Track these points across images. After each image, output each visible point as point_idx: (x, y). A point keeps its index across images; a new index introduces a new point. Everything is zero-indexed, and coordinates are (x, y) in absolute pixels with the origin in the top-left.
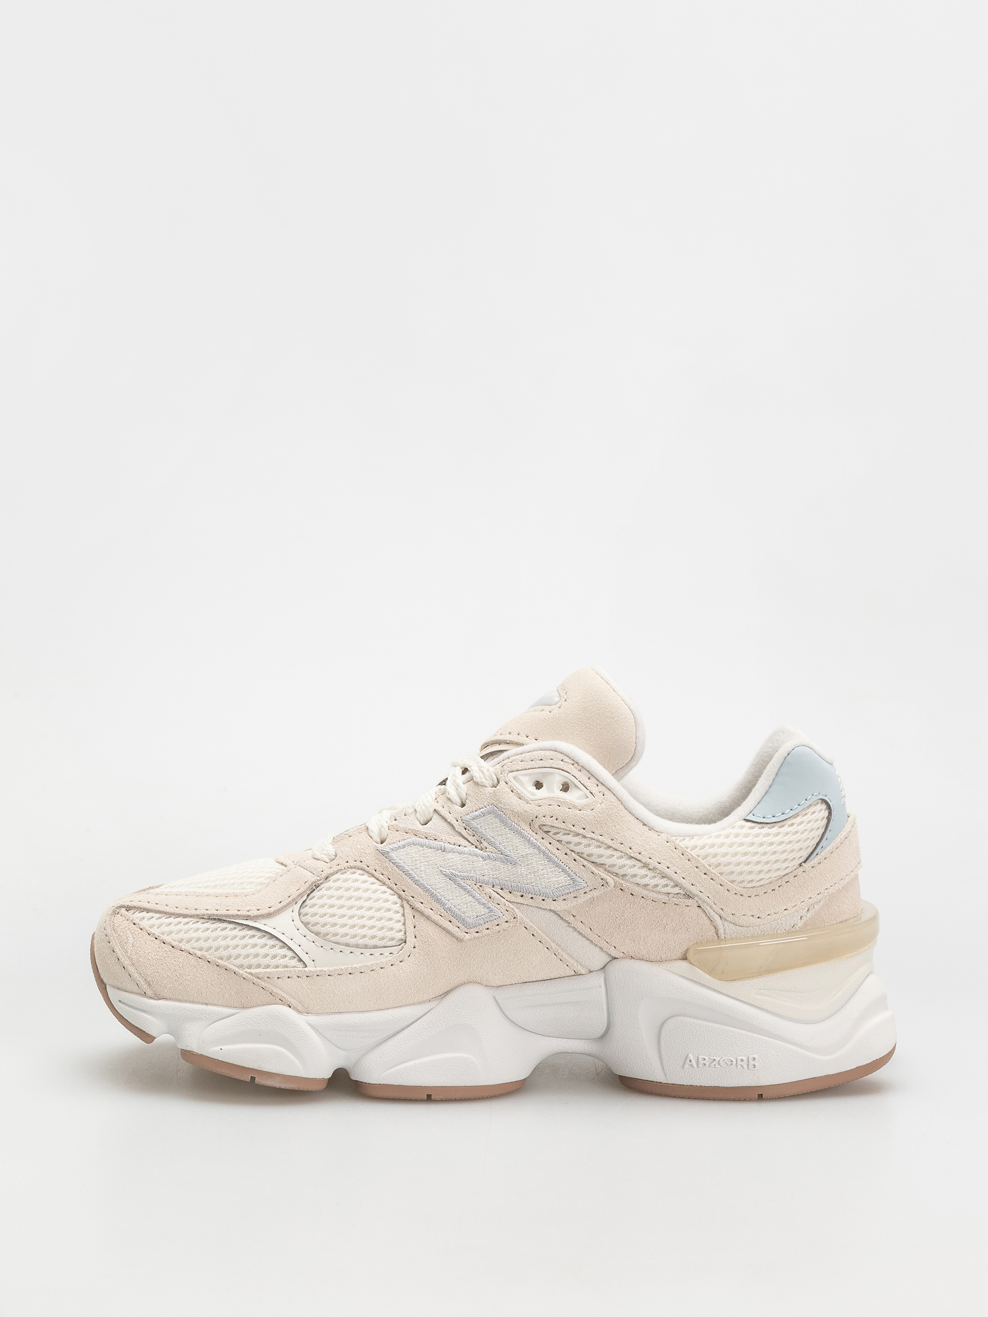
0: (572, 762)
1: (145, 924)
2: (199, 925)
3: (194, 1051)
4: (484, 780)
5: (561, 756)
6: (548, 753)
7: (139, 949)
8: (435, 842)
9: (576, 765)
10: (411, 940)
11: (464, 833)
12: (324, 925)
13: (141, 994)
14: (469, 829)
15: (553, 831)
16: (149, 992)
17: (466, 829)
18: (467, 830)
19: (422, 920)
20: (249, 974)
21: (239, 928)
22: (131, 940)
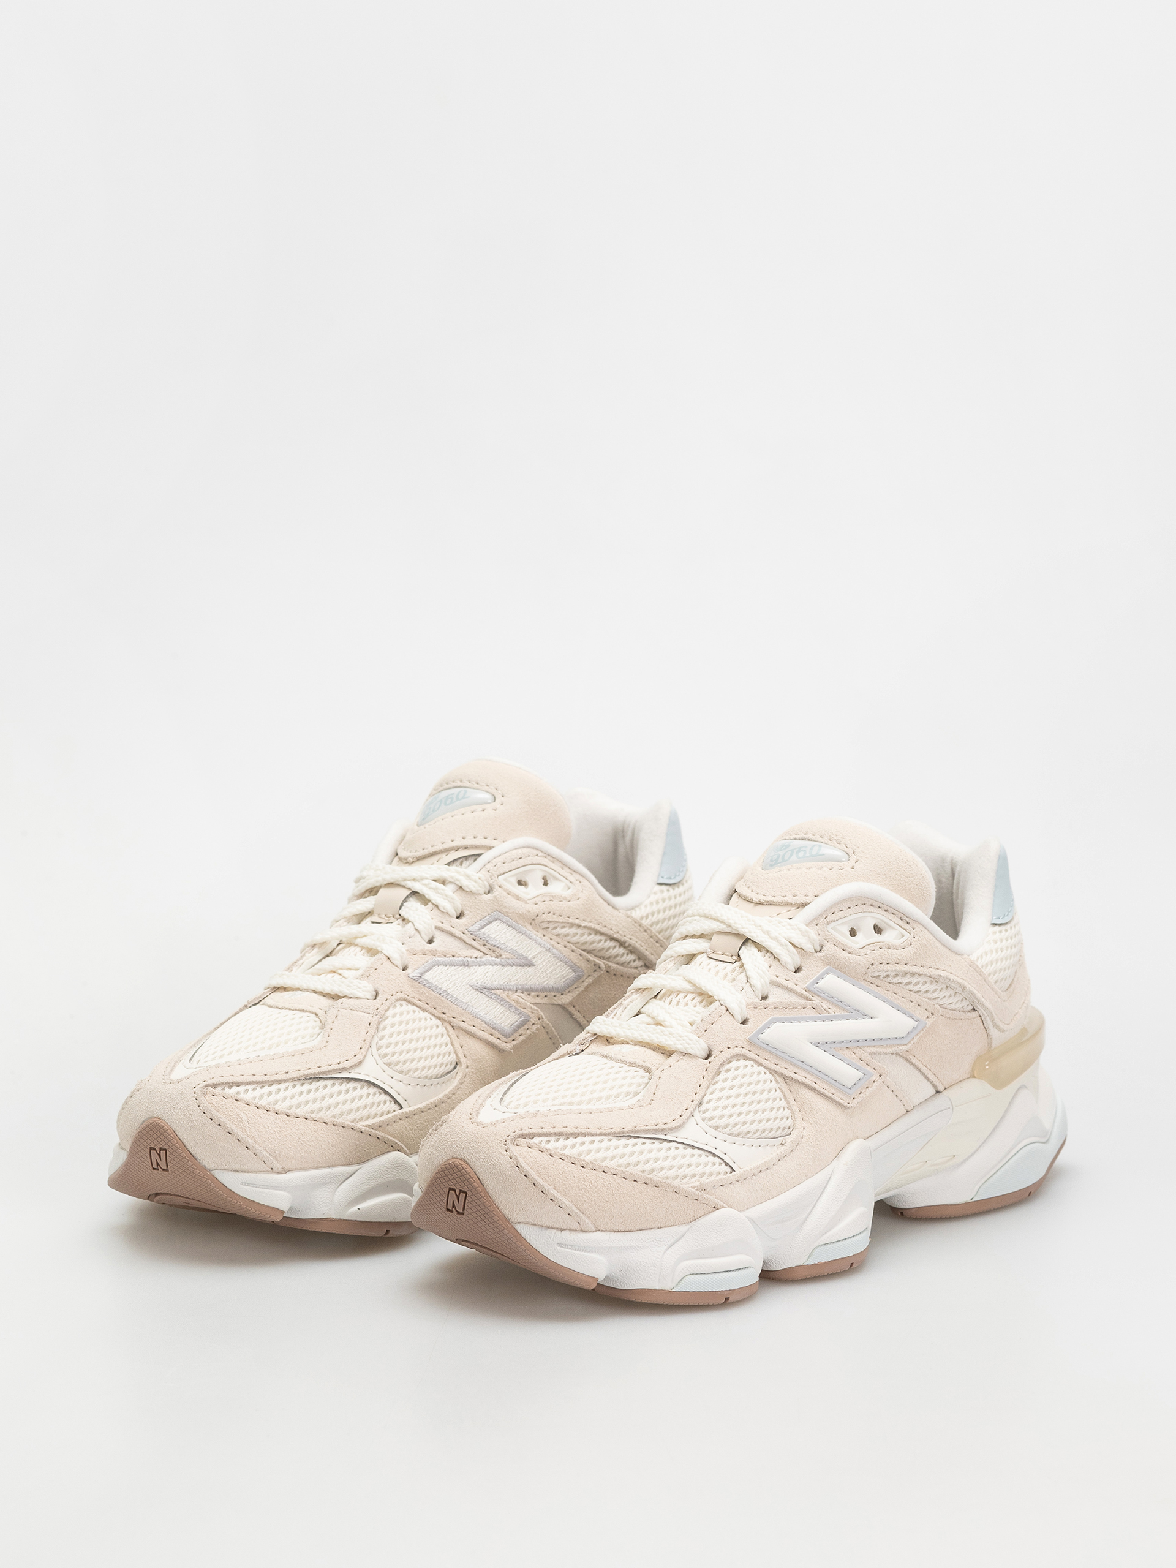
0: (545, 855)
1: (248, 1097)
2: (298, 1088)
3: (332, 1217)
4: (479, 888)
5: (536, 852)
6: (525, 850)
7: (257, 1124)
8: (453, 958)
9: (549, 858)
10: (463, 1060)
11: (475, 944)
12: (405, 1062)
13: (267, 1172)
14: (479, 939)
15: (551, 926)
16: (277, 1166)
17: (475, 940)
18: (477, 941)
19: (468, 1039)
20: (366, 1126)
21: (337, 1082)
22: (245, 1118)
